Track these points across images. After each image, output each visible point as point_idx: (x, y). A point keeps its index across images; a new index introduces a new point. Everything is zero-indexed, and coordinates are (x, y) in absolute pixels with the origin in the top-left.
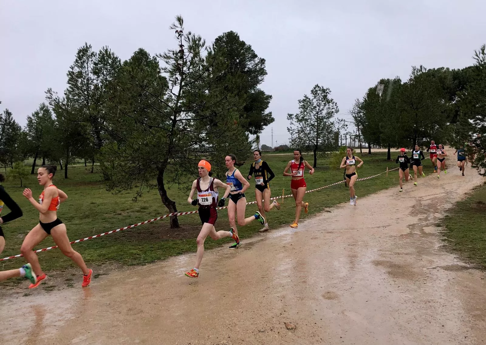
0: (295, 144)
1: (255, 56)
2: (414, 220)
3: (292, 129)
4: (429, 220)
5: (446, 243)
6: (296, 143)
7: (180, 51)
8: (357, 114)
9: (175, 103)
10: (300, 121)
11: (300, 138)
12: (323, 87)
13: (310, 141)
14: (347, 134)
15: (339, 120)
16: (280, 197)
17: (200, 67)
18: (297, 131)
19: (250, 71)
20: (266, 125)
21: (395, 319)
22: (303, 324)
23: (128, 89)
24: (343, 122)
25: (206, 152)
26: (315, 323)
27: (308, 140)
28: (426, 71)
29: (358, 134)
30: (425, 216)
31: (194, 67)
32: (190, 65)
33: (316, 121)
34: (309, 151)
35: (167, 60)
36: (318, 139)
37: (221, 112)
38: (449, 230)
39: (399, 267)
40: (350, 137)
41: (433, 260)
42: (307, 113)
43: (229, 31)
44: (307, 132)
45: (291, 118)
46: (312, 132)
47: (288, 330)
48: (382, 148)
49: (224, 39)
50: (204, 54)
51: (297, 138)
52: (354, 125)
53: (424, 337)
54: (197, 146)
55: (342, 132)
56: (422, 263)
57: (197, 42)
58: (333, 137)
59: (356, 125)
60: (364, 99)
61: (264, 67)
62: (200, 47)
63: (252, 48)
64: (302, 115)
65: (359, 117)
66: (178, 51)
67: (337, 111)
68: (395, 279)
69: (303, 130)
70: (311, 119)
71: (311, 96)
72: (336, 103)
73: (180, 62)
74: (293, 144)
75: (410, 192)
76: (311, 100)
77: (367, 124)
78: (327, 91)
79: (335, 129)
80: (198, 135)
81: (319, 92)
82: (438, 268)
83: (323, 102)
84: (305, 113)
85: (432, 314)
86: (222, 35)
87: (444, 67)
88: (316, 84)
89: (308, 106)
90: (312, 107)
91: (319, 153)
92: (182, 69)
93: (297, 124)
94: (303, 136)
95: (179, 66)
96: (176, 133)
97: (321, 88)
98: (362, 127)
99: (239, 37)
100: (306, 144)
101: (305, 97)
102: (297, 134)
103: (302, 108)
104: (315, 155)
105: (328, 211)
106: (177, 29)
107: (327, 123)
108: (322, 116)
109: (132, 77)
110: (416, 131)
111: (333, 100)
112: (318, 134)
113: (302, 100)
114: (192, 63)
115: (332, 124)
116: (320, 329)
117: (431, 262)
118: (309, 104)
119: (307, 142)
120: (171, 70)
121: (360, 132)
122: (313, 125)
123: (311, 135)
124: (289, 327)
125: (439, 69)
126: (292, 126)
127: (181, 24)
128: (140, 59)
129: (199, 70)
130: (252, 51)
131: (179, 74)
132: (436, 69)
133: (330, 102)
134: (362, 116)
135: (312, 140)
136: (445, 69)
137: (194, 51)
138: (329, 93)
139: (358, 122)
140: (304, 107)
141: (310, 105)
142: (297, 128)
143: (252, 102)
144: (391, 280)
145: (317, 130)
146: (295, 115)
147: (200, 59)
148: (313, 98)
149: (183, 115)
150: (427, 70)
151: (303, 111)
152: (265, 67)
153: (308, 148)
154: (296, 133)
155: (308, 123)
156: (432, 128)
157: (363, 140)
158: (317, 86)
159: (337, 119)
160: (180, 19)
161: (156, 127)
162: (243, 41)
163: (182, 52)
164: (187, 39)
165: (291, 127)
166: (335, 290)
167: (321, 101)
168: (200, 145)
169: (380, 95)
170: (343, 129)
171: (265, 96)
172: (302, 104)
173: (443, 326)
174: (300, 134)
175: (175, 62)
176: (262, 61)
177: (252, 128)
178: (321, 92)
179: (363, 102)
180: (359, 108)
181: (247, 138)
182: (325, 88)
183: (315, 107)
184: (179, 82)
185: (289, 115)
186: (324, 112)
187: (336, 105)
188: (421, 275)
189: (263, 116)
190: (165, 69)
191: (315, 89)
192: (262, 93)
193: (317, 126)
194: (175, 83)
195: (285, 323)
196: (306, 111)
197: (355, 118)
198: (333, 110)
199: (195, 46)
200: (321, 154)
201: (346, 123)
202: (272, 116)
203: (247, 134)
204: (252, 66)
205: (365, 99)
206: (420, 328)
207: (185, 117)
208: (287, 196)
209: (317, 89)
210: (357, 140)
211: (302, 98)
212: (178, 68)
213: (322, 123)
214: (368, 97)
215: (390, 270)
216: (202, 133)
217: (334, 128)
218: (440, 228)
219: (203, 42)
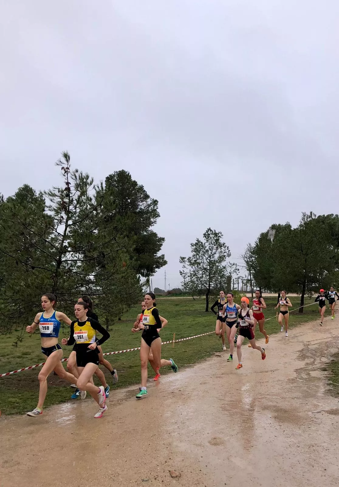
0: (187, 287)
1: (147, 197)
2: (301, 364)
3: (185, 273)
4: (316, 365)
5: (331, 387)
6: (189, 286)
7: (66, 189)
8: (249, 258)
9: (59, 244)
10: (192, 264)
11: (192, 282)
12: (215, 231)
13: (202, 284)
14: (239, 278)
15: (231, 264)
16: (171, 342)
17: (87, 206)
18: (189, 275)
19: (142, 212)
20: (158, 267)
21: (279, 464)
22: (188, 471)
23: (9, 227)
24: (234, 266)
25: (94, 295)
26: (200, 470)
27: (200, 284)
28: (316, 218)
29: (249, 278)
30: (312, 360)
31: (81, 206)
32: (77, 204)
33: (208, 265)
34: (201, 295)
35: (52, 198)
36: (211, 283)
37: (110, 253)
38: (334, 374)
39: (285, 411)
40: (242, 282)
41: (319, 404)
42: (199, 256)
43: (121, 170)
44: (200, 276)
45: (184, 261)
46: (204, 276)
47: (172, 479)
48: (272, 293)
49: (115, 178)
50: (91, 192)
51: (189, 282)
52: (246, 269)
53: (306, 481)
54: (83, 289)
55: (234, 276)
56: (308, 407)
57: (85, 180)
58: (225, 281)
59: (247, 269)
60: (255, 244)
61: (156, 209)
62: (88, 186)
63: (145, 189)
64: (195, 258)
65: (251, 262)
66: (64, 189)
67: (229, 255)
68: (281, 424)
69: (196, 273)
70: (204, 262)
71: (203, 240)
72: (228, 247)
73: (66, 200)
74: (185, 288)
75: (298, 336)
76: (203, 243)
77: (258, 268)
78: (219, 235)
79: (227, 274)
80: (85, 277)
81: (211, 236)
82: (323, 412)
83: (215, 245)
84: (198, 257)
85: (315, 458)
86: (113, 174)
87: (333, 214)
88: (209, 228)
89: (201, 250)
90: (205, 251)
91: (211, 297)
92: (68, 208)
93: (190, 267)
94: (195, 280)
95: (65, 204)
96: (60, 274)
97: (214, 231)
98: (254, 272)
99: (130, 176)
100: (199, 288)
101: (197, 241)
102: (189, 278)
103: (194, 251)
104: (207, 298)
105: (218, 356)
106: (63, 166)
107: (219, 267)
108: (214, 260)
109: (14, 215)
110: (306, 276)
111: (225, 244)
112: (211, 279)
113: (194, 243)
114: (78, 201)
115: (224, 268)
116: (205, 476)
117: (316, 406)
118: (201, 247)
119: (200, 286)
120: (56, 208)
121: (252, 276)
122: (205, 269)
123: (203, 279)
124: (173, 475)
125: (328, 216)
126: (184, 269)
127: (67, 161)
128: (25, 196)
129: (86, 208)
130: (144, 191)
131: (65, 213)
132: (325, 216)
133: (222, 246)
134: (254, 260)
135: (205, 284)
136: (334, 216)
137: (81, 189)
138: (221, 236)
139: (250, 266)
140: (197, 251)
141: (202, 249)
142: (189, 271)
143: (144, 244)
144: (276, 425)
145: (209, 274)
146: (187, 258)
147: (88, 198)
148: (206, 241)
149: (69, 256)
150: (317, 216)
151: (195, 254)
152: (158, 208)
153: (201, 292)
154: (188, 276)
155: (201, 266)
156: (321, 274)
157: (255, 284)
158: (209, 229)
159: (228, 263)
160: (67, 155)
161: (39, 268)
162: (135, 181)
163: (68, 189)
164: (74, 177)
165: (183, 271)
166: (221, 436)
167: (213, 245)
168: (86, 288)
169: (272, 240)
170: (235, 273)
171: (157, 238)
172: (195, 247)
173: (325, 470)
174: (192, 277)
175: (60, 200)
176: (155, 202)
177: (144, 270)
178: (213, 236)
179: (255, 247)
180: (251, 252)
181: (138, 280)
182: (217, 232)
183: (207, 251)
184: (65, 221)
185: (181, 258)
186: (216, 256)
187: (228, 249)
188: (306, 419)
189: (156, 258)
190: (50, 207)
191: (207, 232)
192: (155, 235)
193: (210, 270)
194: (60, 222)
195: (170, 471)
196: (198, 255)
197: (247, 262)
198: (225, 254)
199: (83, 184)
200: (213, 298)
201: (238, 267)
202: (165, 259)
203: (138, 276)
204: (145, 207)
205: (257, 243)
206: (304, 472)
207: (71, 258)
208: (177, 341)
209: (209, 232)
210: (249, 285)
211: (195, 242)
212: (63, 207)
213: (215, 267)
214: (259, 242)
215: (276, 415)
216: (89, 275)
217: (226, 272)
218: (326, 372)
219: (91, 180)
